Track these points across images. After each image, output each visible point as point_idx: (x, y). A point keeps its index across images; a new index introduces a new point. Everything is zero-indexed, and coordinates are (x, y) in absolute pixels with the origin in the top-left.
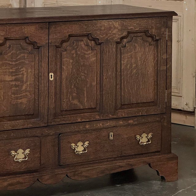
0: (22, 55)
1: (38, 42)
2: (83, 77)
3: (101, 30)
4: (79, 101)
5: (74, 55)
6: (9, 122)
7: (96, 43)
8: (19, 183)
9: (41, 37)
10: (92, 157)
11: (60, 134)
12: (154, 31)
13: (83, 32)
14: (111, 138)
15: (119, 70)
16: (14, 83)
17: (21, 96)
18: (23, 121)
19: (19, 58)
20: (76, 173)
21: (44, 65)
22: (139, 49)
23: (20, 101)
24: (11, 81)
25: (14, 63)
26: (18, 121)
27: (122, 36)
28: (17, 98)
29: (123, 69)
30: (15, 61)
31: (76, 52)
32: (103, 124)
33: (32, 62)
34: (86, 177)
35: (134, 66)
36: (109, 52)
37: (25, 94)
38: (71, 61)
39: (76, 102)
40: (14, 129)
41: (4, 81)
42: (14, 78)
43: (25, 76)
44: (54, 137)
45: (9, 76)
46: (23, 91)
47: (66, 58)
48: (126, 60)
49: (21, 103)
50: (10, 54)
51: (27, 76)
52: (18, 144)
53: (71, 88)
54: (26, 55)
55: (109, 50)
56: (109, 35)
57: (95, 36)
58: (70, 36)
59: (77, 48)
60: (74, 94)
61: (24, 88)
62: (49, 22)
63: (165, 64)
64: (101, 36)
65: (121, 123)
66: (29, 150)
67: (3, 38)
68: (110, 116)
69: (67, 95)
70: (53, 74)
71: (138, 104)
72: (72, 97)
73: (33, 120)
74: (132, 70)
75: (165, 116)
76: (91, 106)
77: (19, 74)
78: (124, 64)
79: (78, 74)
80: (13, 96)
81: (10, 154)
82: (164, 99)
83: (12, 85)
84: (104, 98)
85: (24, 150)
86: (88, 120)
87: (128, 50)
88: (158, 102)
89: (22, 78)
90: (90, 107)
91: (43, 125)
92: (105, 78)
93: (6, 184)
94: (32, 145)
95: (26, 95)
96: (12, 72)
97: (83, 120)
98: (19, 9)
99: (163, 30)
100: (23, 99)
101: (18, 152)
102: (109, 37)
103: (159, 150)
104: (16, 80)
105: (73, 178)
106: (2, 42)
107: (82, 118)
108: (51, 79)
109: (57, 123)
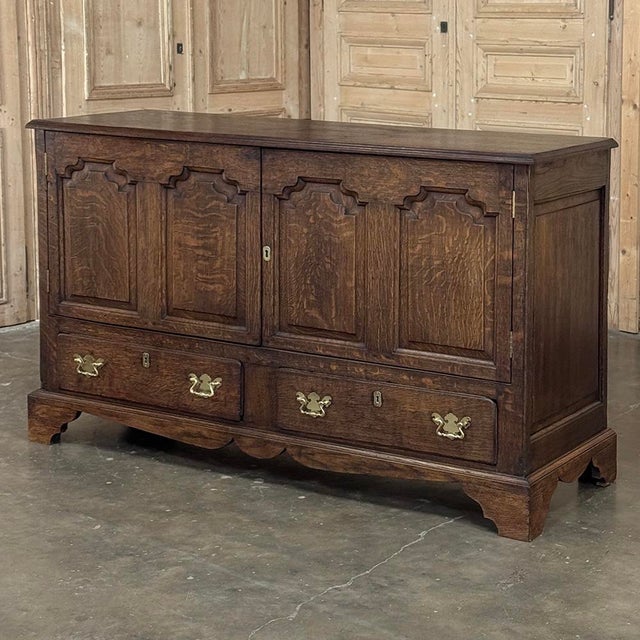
0: (214, 202)
1: (242, 182)
2: (328, 266)
3: (362, 176)
4: (321, 313)
5: (311, 220)
6: (194, 322)
8: (200, 435)
9: (247, 175)
10: (338, 431)
12: (481, 194)
13: (325, 175)
14: (378, 403)
16: (201, 252)
18: (217, 324)
19: (209, 208)
20: (303, 451)
21: (251, 227)
22: (449, 229)
23: (212, 287)
24: (197, 247)
25: (200, 215)
28: (206, 281)
29: (412, 266)
30: (203, 213)
31: (315, 213)
32: (365, 371)
35: (436, 263)
36: (380, 224)
37: (219, 276)
38: (305, 230)
39: (314, 313)
40: (201, 335)
41: (186, 245)
42: (201, 242)
44: (268, 370)
45: (193, 237)
46: (218, 269)
47: (295, 221)
48: (419, 247)
49: (213, 291)
50: (194, 197)
51: (223, 243)
52: (203, 365)
53: (305, 283)
54: (222, 204)
55: (379, 221)
56: (379, 188)
57: (351, 186)
59: (316, 206)
60: (312, 298)
61: (218, 264)
62: (261, 148)
63: (510, 272)
64: (364, 189)
65: (405, 377)
66: (221, 379)
67: (180, 167)
68: (383, 358)
69: (298, 296)
70: (269, 250)
72: (308, 303)
73: (234, 328)
74: (432, 270)
76: (344, 328)
77: (210, 238)
78: (413, 255)
79: (318, 259)
80: (199, 275)
81: (188, 379)
82: (507, 350)
83: (198, 255)
84: (370, 319)
85: (213, 379)
86: (336, 355)
87: (422, 227)
89: (216, 245)
90: (343, 330)
91: (250, 342)
92: (371, 276)
93: (179, 429)
94: (226, 372)
95: (222, 278)
96: (198, 232)
97: (328, 353)
100: (217, 286)
101: (201, 378)
102: (379, 192)
104: (204, 247)
105: (296, 459)
106: (178, 173)
107: (327, 347)
108: (267, 259)
109: (279, 346)
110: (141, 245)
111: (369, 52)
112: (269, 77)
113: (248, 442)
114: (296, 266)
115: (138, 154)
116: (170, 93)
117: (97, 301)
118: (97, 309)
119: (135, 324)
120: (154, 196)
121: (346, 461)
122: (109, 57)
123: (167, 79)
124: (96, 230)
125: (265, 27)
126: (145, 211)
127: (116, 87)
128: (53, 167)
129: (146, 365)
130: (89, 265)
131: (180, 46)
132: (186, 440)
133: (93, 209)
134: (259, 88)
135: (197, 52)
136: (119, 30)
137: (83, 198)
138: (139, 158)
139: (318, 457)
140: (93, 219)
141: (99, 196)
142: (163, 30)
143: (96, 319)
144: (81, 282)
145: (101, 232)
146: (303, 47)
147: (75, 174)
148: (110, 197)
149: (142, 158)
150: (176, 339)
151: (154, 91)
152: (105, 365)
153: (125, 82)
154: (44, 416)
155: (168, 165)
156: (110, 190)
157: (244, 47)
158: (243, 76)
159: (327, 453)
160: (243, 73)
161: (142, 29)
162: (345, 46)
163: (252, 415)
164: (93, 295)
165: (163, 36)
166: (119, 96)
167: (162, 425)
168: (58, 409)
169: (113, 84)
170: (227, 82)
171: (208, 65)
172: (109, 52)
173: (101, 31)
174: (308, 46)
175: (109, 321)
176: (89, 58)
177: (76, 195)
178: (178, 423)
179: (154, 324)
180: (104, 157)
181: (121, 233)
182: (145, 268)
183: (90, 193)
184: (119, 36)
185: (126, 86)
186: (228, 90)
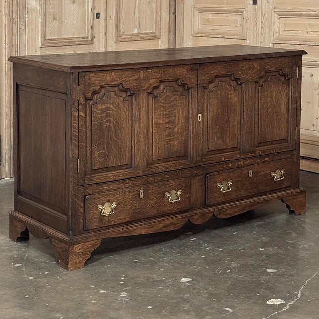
0: (175, 97)
1: (189, 83)
3: (242, 70)
4: (223, 141)
5: (219, 96)
6: (163, 164)
7: (237, 83)
8: (173, 224)
9: (192, 79)
10: (234, 196)
11: (207, 174)
12: (286, 70)
13: (227, 72)
14: (251, 176)
15: (256, 109)
16: (167, 125)
17: (173, 138)
18: (175, 162)
19: (173, 100)
20: (222, 211)
21: (193, 106)
23: (173, 143)
24: (165, 123)
25: (167, 105)
26: (171, 163)
27: (260, 75)
28: (170, 140)
29: (260, 108)
30: (169, 104)
31: (221, 92)
32: (243, 162)
33: (184, 103)
34: (230, 214)
35: (269, 104)
37: (177, 136)
38: (217, 102)
39: (220, 142)
40: (168, 170)
41: (159, 124)
42: (167, 120)
43: (177, 118)
44: (202, 177)
45: (163, 118)
46: (175, 132)
47: (213, 98)
49: (174, 145)
50: (164, 96)
51: (179, 118)
52: (172, 186)
53: (216, 128)
54: (178, 97)
56: (249, 75)
57: (237, 76)
58: (216, 77)
59: (221, 89)
61: (176, 130)
62: (198, 64)
63: (296, 102)
64: (243, 77)
65: (259, 160)
66: (181, 190)
67: (158, 81)
68: (249, 154)
69: (213, 136)
70: (201, 115)
71: (272, 142)
72: (217, 137)
75: (294, 153)
76: (233, 145)
77: (172, 116)
78: (261, 103)
80: (167, 138)
81: (164, 196)
82: (294, 136)
83: (166, 127)
84: (244, 137)
85: (177, 191)
86: (230, 159)
87: (264, 89)
88: (289, 139)
89: (175, 120)
91: (193, 166)
93: (161, 225)
94: (184, 185)
96: (166, 114)
97: (227, 159)
98: (169, 50)
99: (294, 68)
100: (175, 141)
101: (171, 193)
103: (289, 185)
104: (169, 122)
105: (218, 217)
106: (157, 84)
107: (226, 157)
108: (200, 120)
109: (205, 163)
110: (137, 129)
111: (210, 16)
112: (151, 32)
113: (196, 217)
114: (212, 120)
115: (136, 77)
116: (91, 43)
117: (108, 169)
118: (109, 174)
119: (132, 176)
120: (144, 99)
121: (240, 208)
122: (55, 21)
123: (90, 34)
124: (109, 126)
125: (149, 3)
126: (139, 109)
127: (59, 39)
128: (83, 93)
129: (142, 196)
130: (104, 149)
131: (98, 14)
132: (165, 230)
133: (108, 115)
134: (145, 38)
135: (108, 18)
136: (62, 6)
137: (101, 110)
138: (137, 80)
139: (228, 212)
140: (108, 121)
141: (111, 106)
142: (88, 5)
143: (108, 180)
144: (99, 160)
145: (112, 127)
146: (172, 14)
147: (96, 95)
148: (118, 105)
149: (139, 79)
150: (154, 176)
151: (81, 41)
152: (117, 205)
153: (64, 36)
154: (81, 250)
155: (151, 81)
156: (118, 101)
157: (137, 14)
158: (135, 32)
159: (231, 208)
160: (136, 29)
161: (75, 6)
162: (197, 13)
163: (193, 204)
164: (105, 166)
165: (88, 9)
166: (60, 45)
167: (152, 227)
168: (90, 243)
169: (57, 38)
170: (126, 35)
171: (114, 25)
172: (55, 19)
173: (51, 7)
174: (175, 13)
175: (116, 179)
176: (42, 23)
177: (97, 109)
178: (161, 222)
179: (143, 172)
180: (116, 83)
181: (124, 125)
182: (138, 142)
183: (106, 105)
184: (62, 9)
185: (64, 39)
186: (126, 40)
